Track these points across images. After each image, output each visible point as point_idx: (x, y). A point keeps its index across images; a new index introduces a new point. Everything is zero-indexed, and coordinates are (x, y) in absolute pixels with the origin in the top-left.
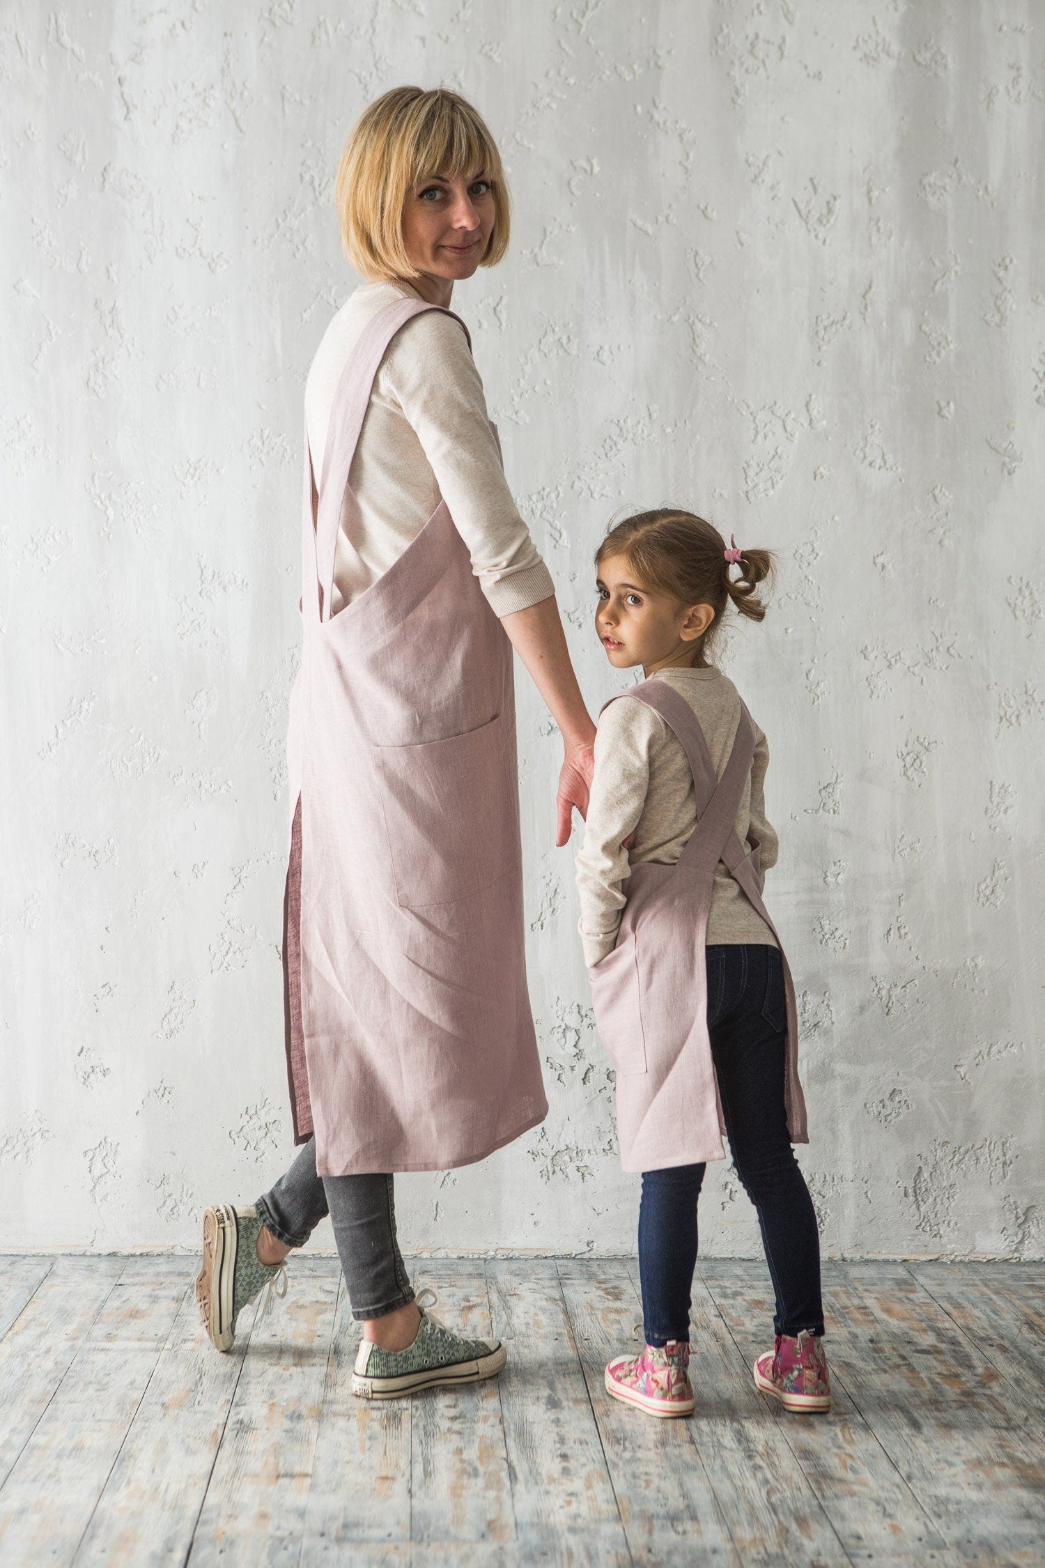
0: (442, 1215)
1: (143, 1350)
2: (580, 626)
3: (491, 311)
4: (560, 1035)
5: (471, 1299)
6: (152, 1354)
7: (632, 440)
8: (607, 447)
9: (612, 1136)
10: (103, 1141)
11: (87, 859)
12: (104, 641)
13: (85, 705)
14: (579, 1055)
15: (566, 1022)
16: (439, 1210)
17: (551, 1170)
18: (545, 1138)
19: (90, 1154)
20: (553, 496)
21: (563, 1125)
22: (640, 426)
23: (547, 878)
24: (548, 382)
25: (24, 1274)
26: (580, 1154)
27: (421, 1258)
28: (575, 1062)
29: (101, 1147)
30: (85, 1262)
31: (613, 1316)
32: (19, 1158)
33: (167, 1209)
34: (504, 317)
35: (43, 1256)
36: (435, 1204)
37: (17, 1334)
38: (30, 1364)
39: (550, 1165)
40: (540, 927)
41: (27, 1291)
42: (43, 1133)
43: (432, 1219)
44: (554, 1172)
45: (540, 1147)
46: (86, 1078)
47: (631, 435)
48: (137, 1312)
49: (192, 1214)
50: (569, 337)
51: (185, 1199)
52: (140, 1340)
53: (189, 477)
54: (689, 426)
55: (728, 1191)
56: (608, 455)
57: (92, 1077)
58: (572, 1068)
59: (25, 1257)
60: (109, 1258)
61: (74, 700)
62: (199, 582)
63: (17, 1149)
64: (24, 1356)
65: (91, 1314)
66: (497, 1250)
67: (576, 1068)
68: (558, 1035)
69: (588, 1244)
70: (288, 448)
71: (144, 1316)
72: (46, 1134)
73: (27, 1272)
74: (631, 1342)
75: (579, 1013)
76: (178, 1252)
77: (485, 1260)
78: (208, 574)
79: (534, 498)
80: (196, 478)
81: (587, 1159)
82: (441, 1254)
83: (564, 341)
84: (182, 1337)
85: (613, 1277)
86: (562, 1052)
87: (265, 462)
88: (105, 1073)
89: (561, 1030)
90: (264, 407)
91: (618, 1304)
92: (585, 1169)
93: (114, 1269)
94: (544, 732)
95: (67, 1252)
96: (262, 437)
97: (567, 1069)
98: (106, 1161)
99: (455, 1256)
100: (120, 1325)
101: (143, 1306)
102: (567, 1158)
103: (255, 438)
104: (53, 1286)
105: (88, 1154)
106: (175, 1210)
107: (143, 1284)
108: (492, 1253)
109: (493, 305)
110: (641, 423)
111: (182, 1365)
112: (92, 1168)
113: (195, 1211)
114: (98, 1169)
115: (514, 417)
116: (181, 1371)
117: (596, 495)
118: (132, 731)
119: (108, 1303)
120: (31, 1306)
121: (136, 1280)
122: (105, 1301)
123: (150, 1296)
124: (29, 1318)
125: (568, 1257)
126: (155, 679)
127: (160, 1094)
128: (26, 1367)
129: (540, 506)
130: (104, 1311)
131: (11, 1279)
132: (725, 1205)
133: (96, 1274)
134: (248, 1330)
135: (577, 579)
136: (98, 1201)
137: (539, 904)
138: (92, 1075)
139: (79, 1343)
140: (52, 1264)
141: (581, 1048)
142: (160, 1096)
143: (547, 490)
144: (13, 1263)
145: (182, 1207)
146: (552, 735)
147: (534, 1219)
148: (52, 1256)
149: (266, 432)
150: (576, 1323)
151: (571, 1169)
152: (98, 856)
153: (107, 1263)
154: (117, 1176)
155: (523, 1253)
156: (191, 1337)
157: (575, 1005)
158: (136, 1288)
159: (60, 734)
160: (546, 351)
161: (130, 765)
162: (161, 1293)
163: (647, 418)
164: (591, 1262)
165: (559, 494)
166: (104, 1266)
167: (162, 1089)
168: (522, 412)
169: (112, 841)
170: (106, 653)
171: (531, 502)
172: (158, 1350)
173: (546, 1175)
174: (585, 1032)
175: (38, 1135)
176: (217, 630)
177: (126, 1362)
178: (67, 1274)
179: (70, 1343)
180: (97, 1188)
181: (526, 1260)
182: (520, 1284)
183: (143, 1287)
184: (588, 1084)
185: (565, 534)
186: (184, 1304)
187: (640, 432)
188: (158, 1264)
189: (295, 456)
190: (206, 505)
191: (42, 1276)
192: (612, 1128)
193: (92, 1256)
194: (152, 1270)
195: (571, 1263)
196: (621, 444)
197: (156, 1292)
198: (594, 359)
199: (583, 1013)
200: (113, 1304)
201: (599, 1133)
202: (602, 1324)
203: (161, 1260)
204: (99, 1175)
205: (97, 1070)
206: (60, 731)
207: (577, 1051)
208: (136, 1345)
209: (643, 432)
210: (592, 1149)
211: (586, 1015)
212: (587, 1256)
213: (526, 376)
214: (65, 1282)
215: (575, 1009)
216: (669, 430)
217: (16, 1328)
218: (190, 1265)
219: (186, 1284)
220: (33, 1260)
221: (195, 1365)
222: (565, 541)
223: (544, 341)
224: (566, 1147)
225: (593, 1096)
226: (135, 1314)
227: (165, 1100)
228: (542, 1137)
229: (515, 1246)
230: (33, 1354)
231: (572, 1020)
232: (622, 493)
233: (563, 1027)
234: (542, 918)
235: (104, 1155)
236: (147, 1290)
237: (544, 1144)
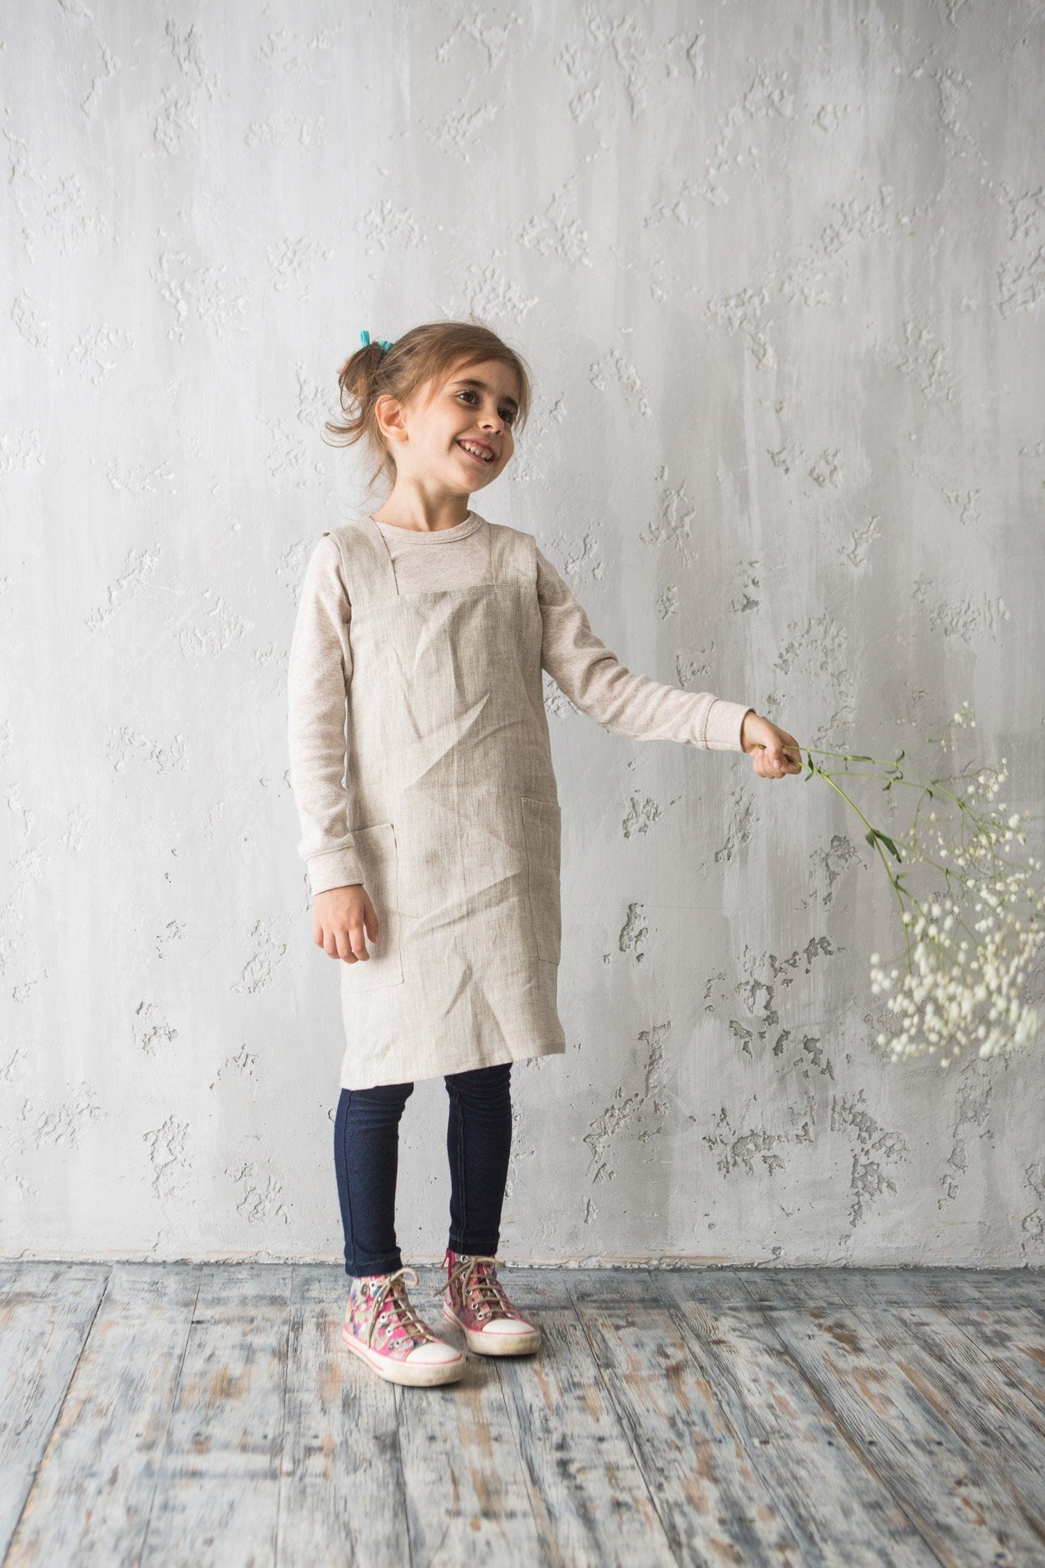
0: (595, 1216)
1: (253, 1475)
2: (787, 470)
3: (684, 56)
4: (748, 993)
5: (670, 1351)
6: (268, 1485)
7: (860, 231)
8: (827, 240)
9: (807, 1119)
10: (169, 1122)
11: (149, 761)
12: (172, 476)
13: (147, 560)
14: (771, 1019)
15: (756, 976)
16: (591, 1210)
17: (731, 1160)
18: (725, 1122)
19: (152, 1137)
20: (756, 300)
21: (748, 1105)
22: (870, 213)
23: (737, 796)
24: (754, 151)
25: (71, 1299)
26: (767, 1142)
27: (567, 1270)
28: (765, 1028)
29: (166, 1129)
30: (147, 1276)
31: (874, 1387)
32: (62, 1140)
33: (248, 1207)
34: (699, 62)
35: (94, 1264)
36: (586, 1202)
37: (66, 1434)
38: (89, 1514)
39: (730, 1154)
40: (726, 858)
41: (77, 1334)
42: (92, 1110)
43: (582, 1221)
44: (735, 1164)
45: (718, 1132)
46: (147, 1041)
47: (858, 225)
48: (230, 1381)
49: (281, 1213)
50: (782, 93)
51: (272, 1195)
52: (244, 1448)
53: (286, 263)
54: (931, 216)
55: (946, 1186)
56: (828, 250)
57: (155, 1040)
58: (762, 1035)
59: (71, 1265)
60: (177, 1269)
61: (133, 553)
62: (297, 401)
63: (59, 1130)
64: (80, 1490)
65: (167, 1386)
66: (661, 1258)
67: (767, 1035)
68: (745, 993)
69: (774, 1250)
70: (416, 228)
71: (240, 1392)
72: (97, 1112)
73: (76, 1294)
74: (934, 1448)
75: (772, 966)
76: (264, 1259)
77: (649, 1271)
78: (309, 391)
79: (733, 303)
80: (295, 264)
81: (776, 1148)
82: (592, 1263)
83: (776, 97)
84: (303, 1441)
85: (824, 1305)
86: (749, 1015)
87: (385, 245)
88: (171, 1035)
89: (749, 987)
90: (386, 172)
91: (863, 1362)
92: (772, 1159)
93: (186, 1289)
94: (739, 607)
95: (124, 1258)
96: (382, 212)
97: (755, 1036)
98: (172, 1147)
99: (609, 1266)
100: (211, 1412)
101: (236, 1370)
102: (751, 1146)
103: (373, 213)
104: (110, 1324)
105: (149, 1136)
106: (260, 1208)
107: (228, 1322)
108: (655, 1263)
109: (686, 46)
110: (872, 209)
111: (318, 1516)
112: (156, 1154)
113: (285, 1208)
114: (162, 1156)
115: (709, 195)
116: (320, 1532)
117: (812, 301)
118: (207, 595)
119: (188, 1363)
120: (85, 1368)
121: (217, 1312)
122: (182, 1357)
123: (242, 1347)
124: (83, 1396)
125: (751, 1268)
126: (238, 527)
127: (241, 1063)
128: (83, 1521)
129: (739, 312)
130: (186, 1380)
131: (54, 1308)
132: (942, 1202)
133: (166, 1299)
134: (392, 1425)
135: (785, 411)
136: (162, 1196)
137: (726, 827)
138: (153, 1038)
139: (157, 1454)
140: (106, 1279)
141: (773, 1009)
142: (241, 1066)
143: (750, 293)
144: (56, 1276)
145: (268, 1205)
146: (748, 611)
147: (707, 1221)
148: (103, 1264)
149: (388, 206)
150: (837, 1406)
151: (756, 1160)
152: (162, 758)
153: (177, 1278)
154: (186, 1164)
155: (694, 1262)
156: (316, 1443)
157: (767, 956)
158: (219, 1329)
159: (113, 597)
160: (753, 109)
161: (204, 640)
162: (257, 1341)
163: (878, 203)
164: (780, 1276)
165: (763, 298)
166: (172, 1284)
167: (243, 1056)
168: (720, 189)
169: (180, 738)
170: (174, 492)
171: (728, 308)
172: (274, 1475)
173: (725, 1167)
174: (779, 989)
175: (87, 1112)
176: (319, 466)
177: (232, 1506)
178: (126, 1300)
179: (142, 1458)
180: (161, 1179)
181: (700, 1271)
182: (716, 1319)
183: (229, 1328)
184: (780, 1055)
185: (770, 351)
186: (290, 1362)
187: (869, 220)
188: (240, 1281)
189: (425, 238)
190: (307, 300)
191: (95, 1303)
192: (808, 1109)
193: (156, 1264)
194: (234, 1293)
195: (757, 1277)
196: (844, 236)
197: (249, 1338)
198: (814, 122)
199: (777, 965)
200: (195, 1364)
201: (792, 1114)
202: (871, 1405)
203: (244, 1273)
204: (163, 1164)
205: (161, 1032)
206: (115, 594)
207: (768, 1013)
208: (240, 1461)
209: (873, 221)
210: (783, 1134)
211: (781, 968)
212: (771, 1265)
213: (726, 143)
214: (126, 1317)
215: (767, 961)
216: (905, 220)
217: (65, 1421)
218: (281, 1281)
219: (285, 1322)
220: (79, 1272)
221: (337, 1516)
222: (770, 360)
223: (750, 97)
224: (750, 1133)
225: (787, 1069)
226: (227, 1388)
227: (247, 1070)
228: (722, 1120)
229: (683, 1254)
230: (91, 1486)
231: (763, 975)
232: (845, 299)
233: (752, 983)
234: (730, 846)
235: (170, 1138)
236: (234, 1333)
237: (724, 1130)
